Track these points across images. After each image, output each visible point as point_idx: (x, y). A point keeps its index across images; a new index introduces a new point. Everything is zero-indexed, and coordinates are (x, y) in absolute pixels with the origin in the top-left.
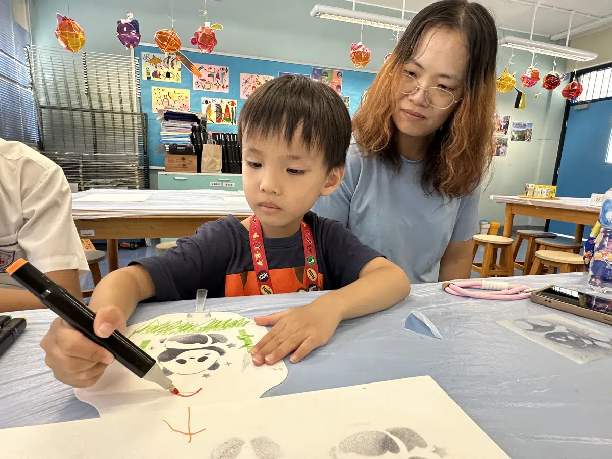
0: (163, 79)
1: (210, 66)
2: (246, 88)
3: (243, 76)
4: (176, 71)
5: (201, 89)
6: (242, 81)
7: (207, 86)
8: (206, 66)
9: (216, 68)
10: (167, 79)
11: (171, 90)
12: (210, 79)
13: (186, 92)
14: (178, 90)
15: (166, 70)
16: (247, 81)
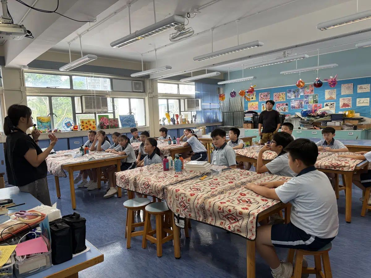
0: (251, 100)
1: (264, 93)
2: (276, 98)
3: (275, 94)
4: (254, 97)
5: (261, 101)
6: (274, 96)
7: (263, 100)
8: (263, 93)
9: (266, 93)
10: (252, 100)
11: (253, 103)
12: (264, 97)
13: (257, 103)
14: (255, 102)
15: (252, 97)
16: (276, 96)
